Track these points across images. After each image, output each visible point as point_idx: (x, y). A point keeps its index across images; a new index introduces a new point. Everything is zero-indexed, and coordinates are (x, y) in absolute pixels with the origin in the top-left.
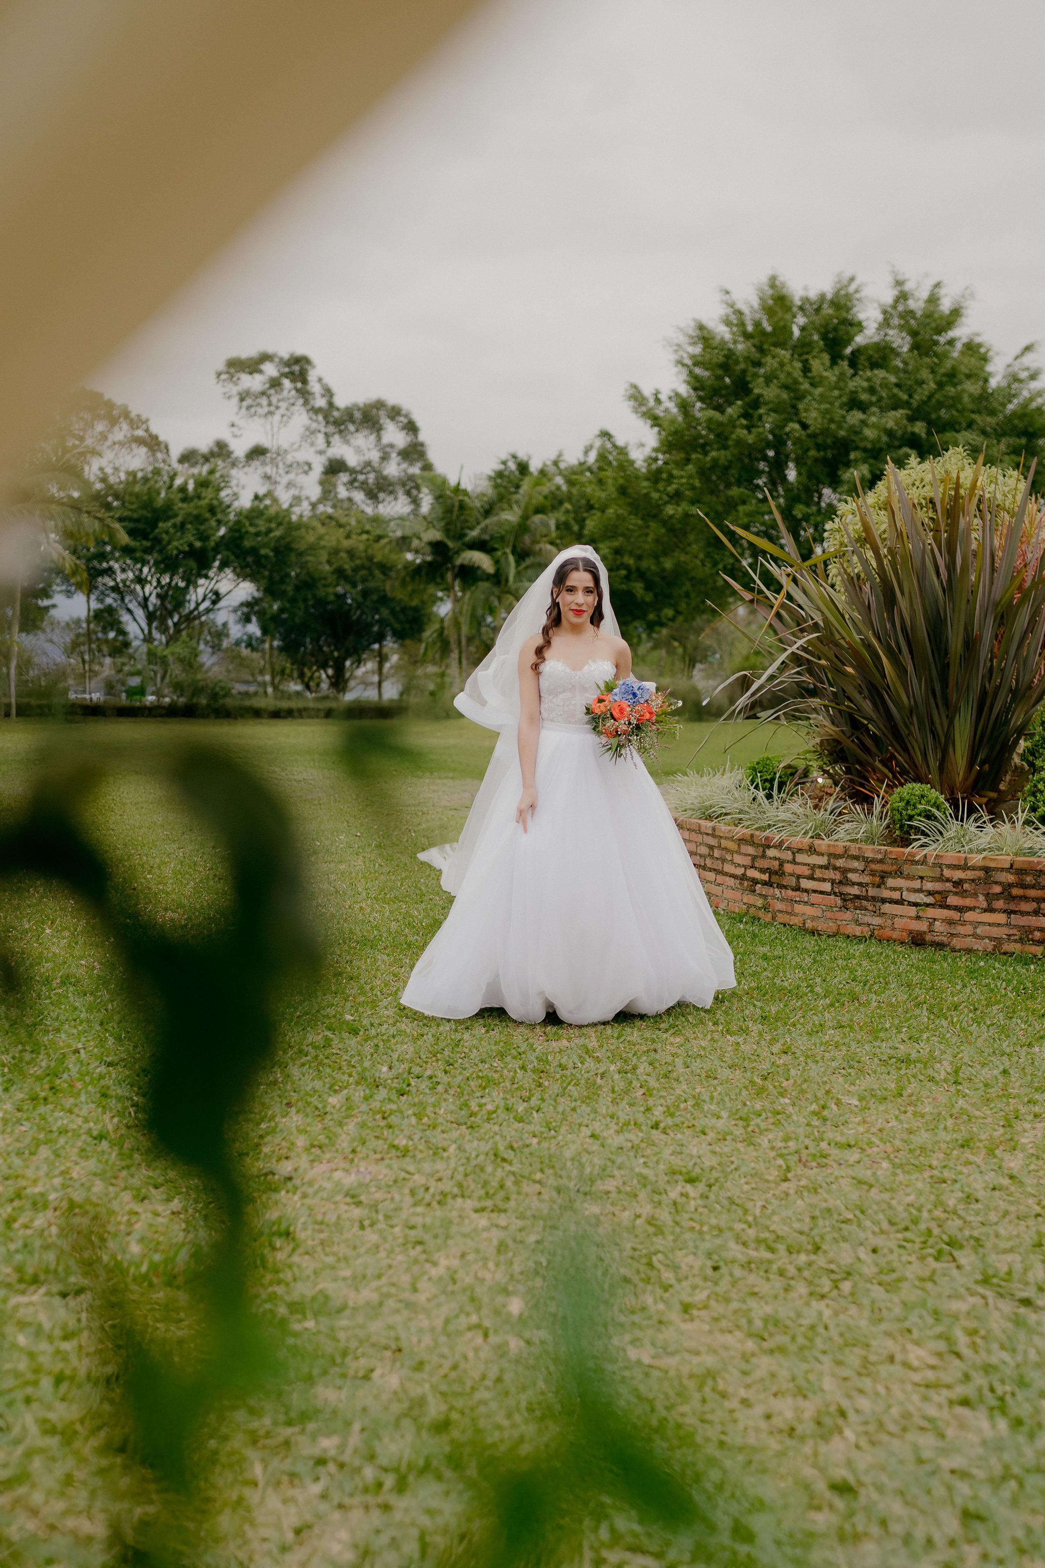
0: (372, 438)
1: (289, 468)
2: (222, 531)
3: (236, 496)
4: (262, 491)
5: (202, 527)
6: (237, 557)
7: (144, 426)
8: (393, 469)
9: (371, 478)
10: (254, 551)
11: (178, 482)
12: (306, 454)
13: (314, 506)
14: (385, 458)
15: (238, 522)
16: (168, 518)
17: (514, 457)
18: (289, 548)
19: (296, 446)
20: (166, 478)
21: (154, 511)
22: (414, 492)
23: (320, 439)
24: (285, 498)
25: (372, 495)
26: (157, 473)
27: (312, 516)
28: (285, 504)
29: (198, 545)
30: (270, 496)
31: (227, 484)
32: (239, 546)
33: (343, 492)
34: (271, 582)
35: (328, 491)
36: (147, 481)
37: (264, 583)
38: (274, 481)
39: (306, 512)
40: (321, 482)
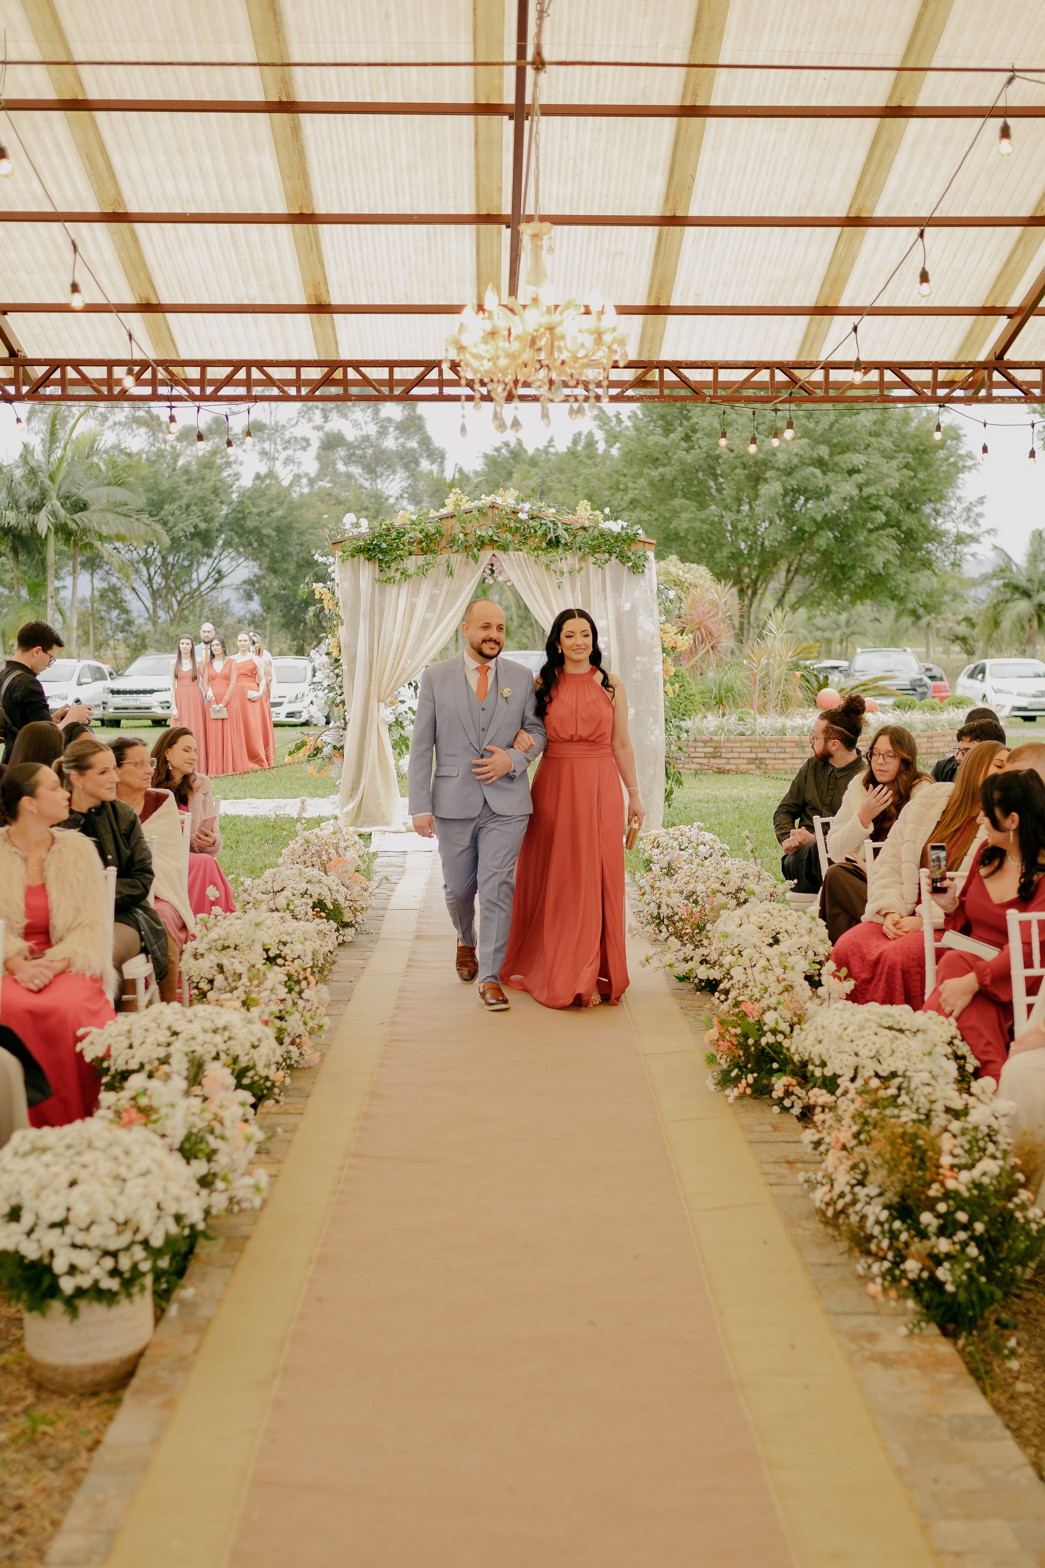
1: (287, 444)
2: (225, 510)
3: (237, 476)
4: (263, 470)
5: (207, 509)
6: (240, 536)
8: (390, 443)
9: (370, 451)
10: (256, 530)
11: (181, 462)
12: (304, 429)
13: (311, 482)
14: (383, 433)
15: (241, 502)
16: (174, 500)
18: (290, 527)
19: (293, 422)
20: (168, 458)
21: (160, 493)
22: (413, 466)
24: (285, 475)
25: (371, 471)
26: (160, 454)
27: (310, 494)
28: (285, 483)
29: (203, 526)
30: (271, 474)
31: (229, 464)
32: (241, 526)
33: (341, 467)
34: (273, 560)
35: (326, 466)
36: (152, 463)
37: (266, 562)
38: (274, 459)
39: (306, 490)
40: (319, 458)
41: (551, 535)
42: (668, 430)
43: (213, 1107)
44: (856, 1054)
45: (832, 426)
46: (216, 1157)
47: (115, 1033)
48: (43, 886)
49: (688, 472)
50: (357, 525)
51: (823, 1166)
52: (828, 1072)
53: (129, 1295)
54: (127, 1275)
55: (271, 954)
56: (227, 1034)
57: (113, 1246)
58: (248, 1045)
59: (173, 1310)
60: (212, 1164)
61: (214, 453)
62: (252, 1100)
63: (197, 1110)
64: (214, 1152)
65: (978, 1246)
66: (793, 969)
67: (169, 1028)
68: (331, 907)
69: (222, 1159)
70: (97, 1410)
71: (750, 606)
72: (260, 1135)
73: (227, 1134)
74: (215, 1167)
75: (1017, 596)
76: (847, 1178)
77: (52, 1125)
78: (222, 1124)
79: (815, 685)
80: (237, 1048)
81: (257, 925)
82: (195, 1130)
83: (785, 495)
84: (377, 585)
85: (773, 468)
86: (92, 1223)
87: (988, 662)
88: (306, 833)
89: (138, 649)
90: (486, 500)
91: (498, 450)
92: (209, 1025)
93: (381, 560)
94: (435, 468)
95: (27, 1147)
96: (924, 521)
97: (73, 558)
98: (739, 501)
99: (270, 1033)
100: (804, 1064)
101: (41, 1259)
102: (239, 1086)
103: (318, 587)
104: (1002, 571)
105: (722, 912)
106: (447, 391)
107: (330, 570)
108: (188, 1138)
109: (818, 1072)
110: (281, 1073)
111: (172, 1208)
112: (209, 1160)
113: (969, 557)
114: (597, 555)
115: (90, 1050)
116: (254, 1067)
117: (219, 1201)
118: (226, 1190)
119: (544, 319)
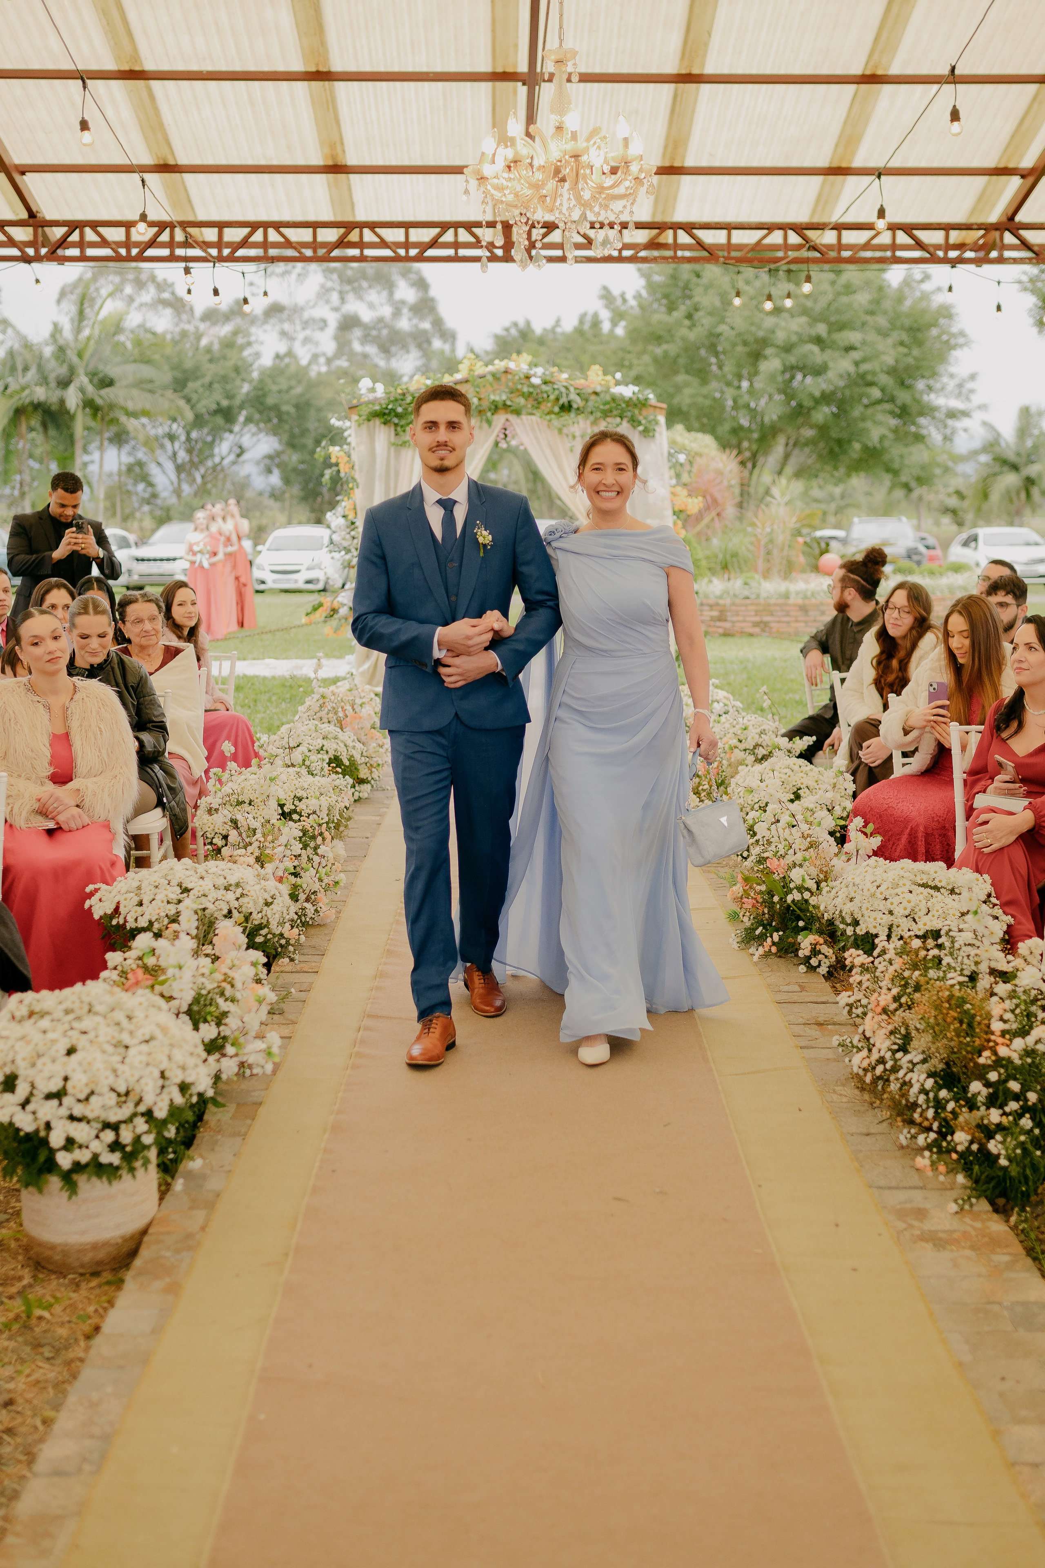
0: (385, 294)
1: (306, 324)
2: (245, 388)
3: (257, 355)
4: (282, 348)
5: (228, 386)
6: (261, 412)
7: (170, 289)
8: (404, 324)
9: (385, 332)
10: (276, 408)
11: (204, 342)
12: (323, 311)
13: (329, 361)
14: (397, 313)
15: (261, 381)
16: (196, 378)
17: (515, 324)
18: (308, 404)
19: (312, 304)
20: (192, 338)
21: (184, 371)
22: (425, 345)
23: (335, 297)
24: (304, 355)
25: (385, 350)
26: (184, 334)
27: (328, 373)
28: (304, 362)
29: (225, 403)
30: (290, 354)
31: (249, 344)
32: (262, 403)
33: (357, 347)
34: (292, 436)
35: (343, 345)
36: (176, 343)
37: (285, 437)
38: (292, 339)
39: (324, 369)
40: (336, 338)
41: (564, 400)
42: (671, 308)
43: (223, 967)
44: (891, 913)
45: (830, 305)
46: (227, 1021)
47: (123, 891)
49: (690, 349)
50: (373, 390)
52: (861, 930)
53: (132, 1170)
54: (128, 1149)
55: (286, 809)
56: (239, 891)
57: (113, 1118)
58: (261, 901)
59: (179, 1185)
60: (222, 1028)
61: (235, 334)
62: (265, 960)
63: (206, 971)
64: (225, 1014)
65: (1032, 1118)
66: (819, 824)
67: (180, 885)
68: (347, 763)
69: (232, 1022)
70: (97, 1292)
72: (272, 997)
73: (238, 995)
74: (225, 1031)
75: (1005, 468)
76: (888, 1043)
78: (233, 986)
79: (817, 551)
80: (248, 905)
81: (272, 780)
82: (204, 992)
83: (783, 372)
84: (392, 449)
85: (772, 345)
86: (92, 1093)
87: (983, 532)
88: (322, 690)
89: (163, 520)
90: (499, 365)
91: (509, 330)
92: (221, 882)
93: (396, 425)
94: (447, 347)
95: (25, 1010)
96: (917, 396)
97: (101, 433)
98: (740, 377)
99: (285, 889)
100: (835, 922)
101: (37, 1131)
102: (251, 945)
103: (334, 450)
104: (992, 445)
105: (740, 768)
106: (463, 252)
107: (346, 434)
108: (196, 1000)
109: (850, 931)
110: (296, 931)
111: (176, 1077)
112: (218, 1024)
113: (961, 433)
114: (609, 419)
115: (99, 908)
116: (267, 926)
117: (229, 1067)
118: (236, 1055)
119: (570, 146)
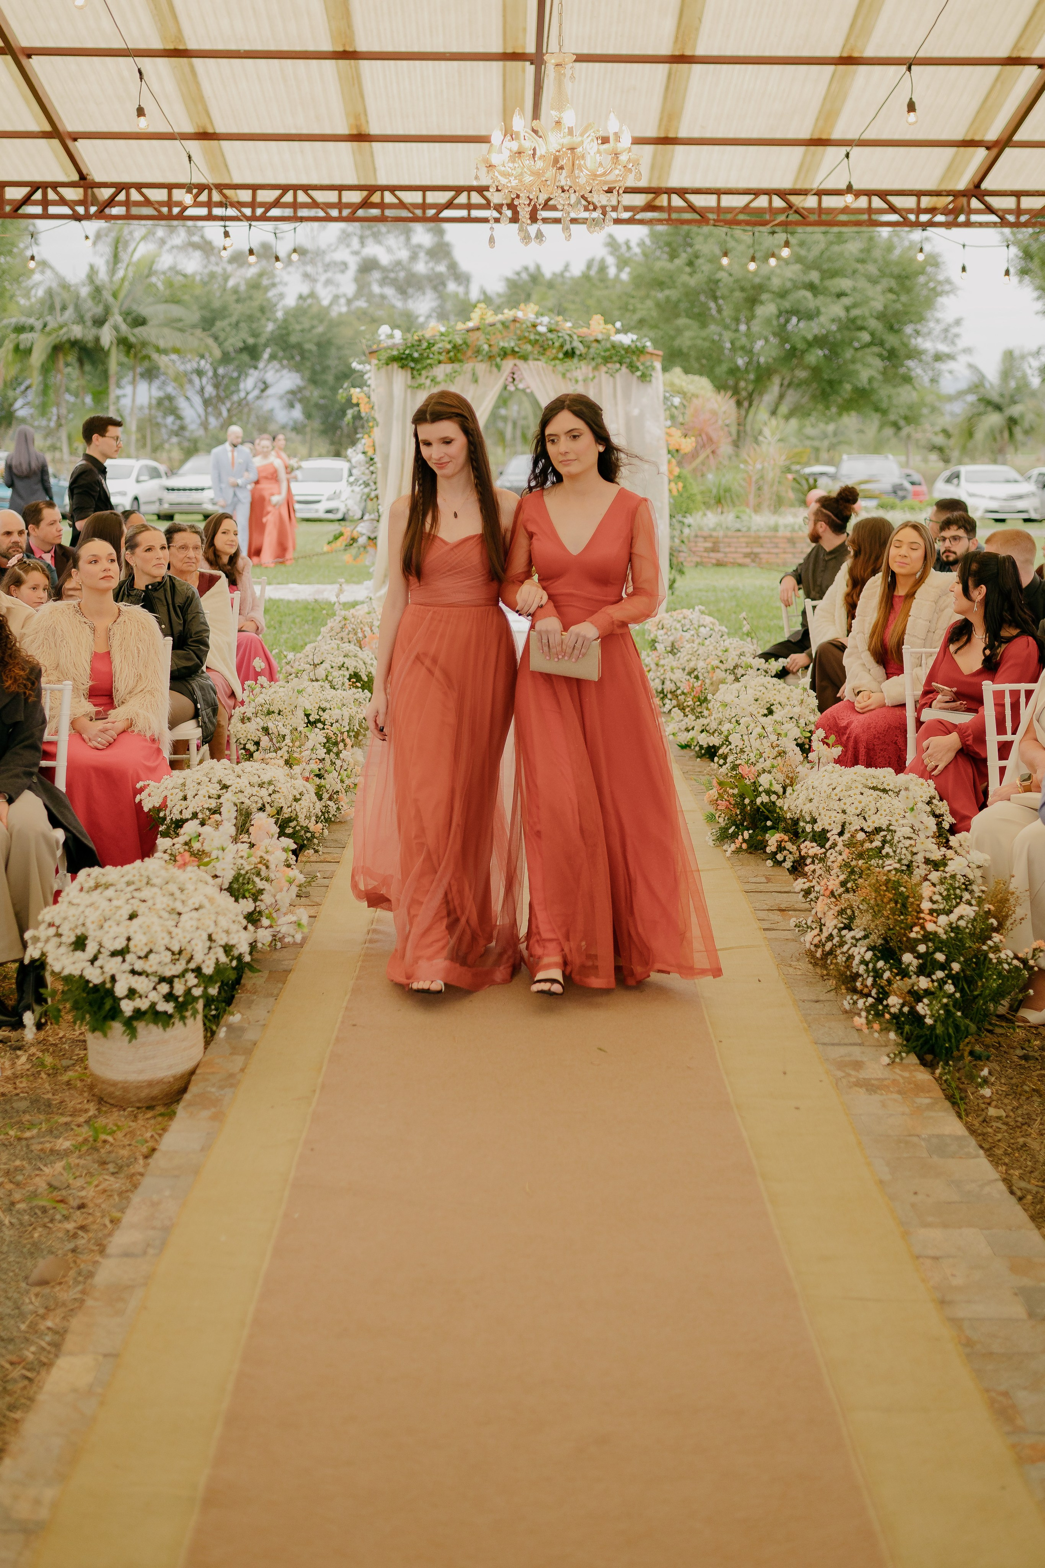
0: (402, 238)
1: (327, 267)
2: (270, 327)
3: (282, 296)
4: (305, 289)
5: (254, 326)
6: (284, 350)
7: (199, 233)
8: (421, 267)
9: (402, 275)
10: (299, 346)
11: (231, 283)
12: (342, 254)
13: (349, 302)
14: (414, 257)
15: (285, 320)
16: (224, 318)
17: (525, 269)
18: (329, 343)
19: (333, 247)
20: (220, 279)
21: (213, 311)
22: (440, 288)
23: (355, 243)
24: (325, 296)
25: (402, 291)
26: (212, 275)
27: (349, 313)
28: (325, 302)
29: (251, 341)
30: (312, 295)
31: (274, 285)
32: (285, 342)
33: (376, 289)
34: (314, 372)
35: (362, 288)
36: (205, 284)
37: (307, 374)
38: (315, 281)
39: (344, 309)
40: (356, 280)
41: (567, 347)
42: (673, 256)
43: (259, 852)
44: (844, 812)
45: (822, 253)
46: (262, 897)
48: (109, 653)
49: (691, 295)
50: (391, 336)
51: (814, 911)
52: (818, 827)
53: (183, 1017)
54: (181, 999)
55: (312, 719)
56: (272, 788)
57: (168, 973)
58: (291, 797)
59: (222, 1033)
60: (258, 903)
61: (261, 275)
62: (294, 846)
63: (245, 855)
64: (261, 891)
65: (953, 984)
66: (786, 736)
67: (220, 782)
69: (267, 898)
70: (152, 1122)
71: (746, 417)
72: (301, 878)
73: (272, 876)
74: (262, 906)
75: (989, 409)
76: (835, 922)
77: (115, 865)
78: (267, 867)
79: (806, 487)
80: (281, 800)
81: (299, 692)
82: (243, 872)
83: (779, 316)
85: (768, 291)
86: (151, 951)
87: (964, 470)
88: (343, 613)
89: (191, 450)
90: (508, 314)
91: (518, 274)
92: (255, 780)
93: (412, 369)
94: (461, 290)
95: (92, 883)
96: (905, 340)
97: (133, 368)
98: (737, 321)
99: (311, 788)
100: (796, 822)
101: (104, 983)
102: (282, 834)
103: (355, 392)
104: (977, 386)
105: (721, 686)
106: (475, 213)
107: (366, 377)
108: (236, 879)
109: (809, 828)
110: (320, 825)
111: (222, 940)
112: (255, 900)
113: (947, 375)
114: (609, 365)
115: (148, 802)
116: (296, 818)
117: (264, 936)
118: (271, 926)
119: (567, 140)
